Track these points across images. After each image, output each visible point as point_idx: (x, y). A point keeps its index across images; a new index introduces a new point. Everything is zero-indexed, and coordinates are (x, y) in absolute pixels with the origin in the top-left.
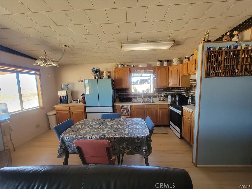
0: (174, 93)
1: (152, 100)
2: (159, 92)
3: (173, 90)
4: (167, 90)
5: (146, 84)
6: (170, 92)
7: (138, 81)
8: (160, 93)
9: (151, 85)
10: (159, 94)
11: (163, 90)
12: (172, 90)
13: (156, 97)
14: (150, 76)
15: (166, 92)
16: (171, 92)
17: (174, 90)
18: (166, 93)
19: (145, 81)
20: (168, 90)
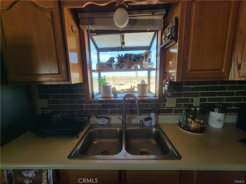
0: (227, 100)
1: (157, 119)
2: (180, 95)
3: (227, 91)
4: (206, 89)
5: (136, 69)
6: (215, 94)
7: (112, 60)
8: (183, 98)
9: (153, 73)
10: (178, 101)
11: (194, 89)
12: (224, 88)
13: (169, 111)
14: (148, 48)
15: (203, 94)
16: (220, 94)
17: (229, 88)
18: (201, 99)
19: (135, 60)
20: (211, 88)
